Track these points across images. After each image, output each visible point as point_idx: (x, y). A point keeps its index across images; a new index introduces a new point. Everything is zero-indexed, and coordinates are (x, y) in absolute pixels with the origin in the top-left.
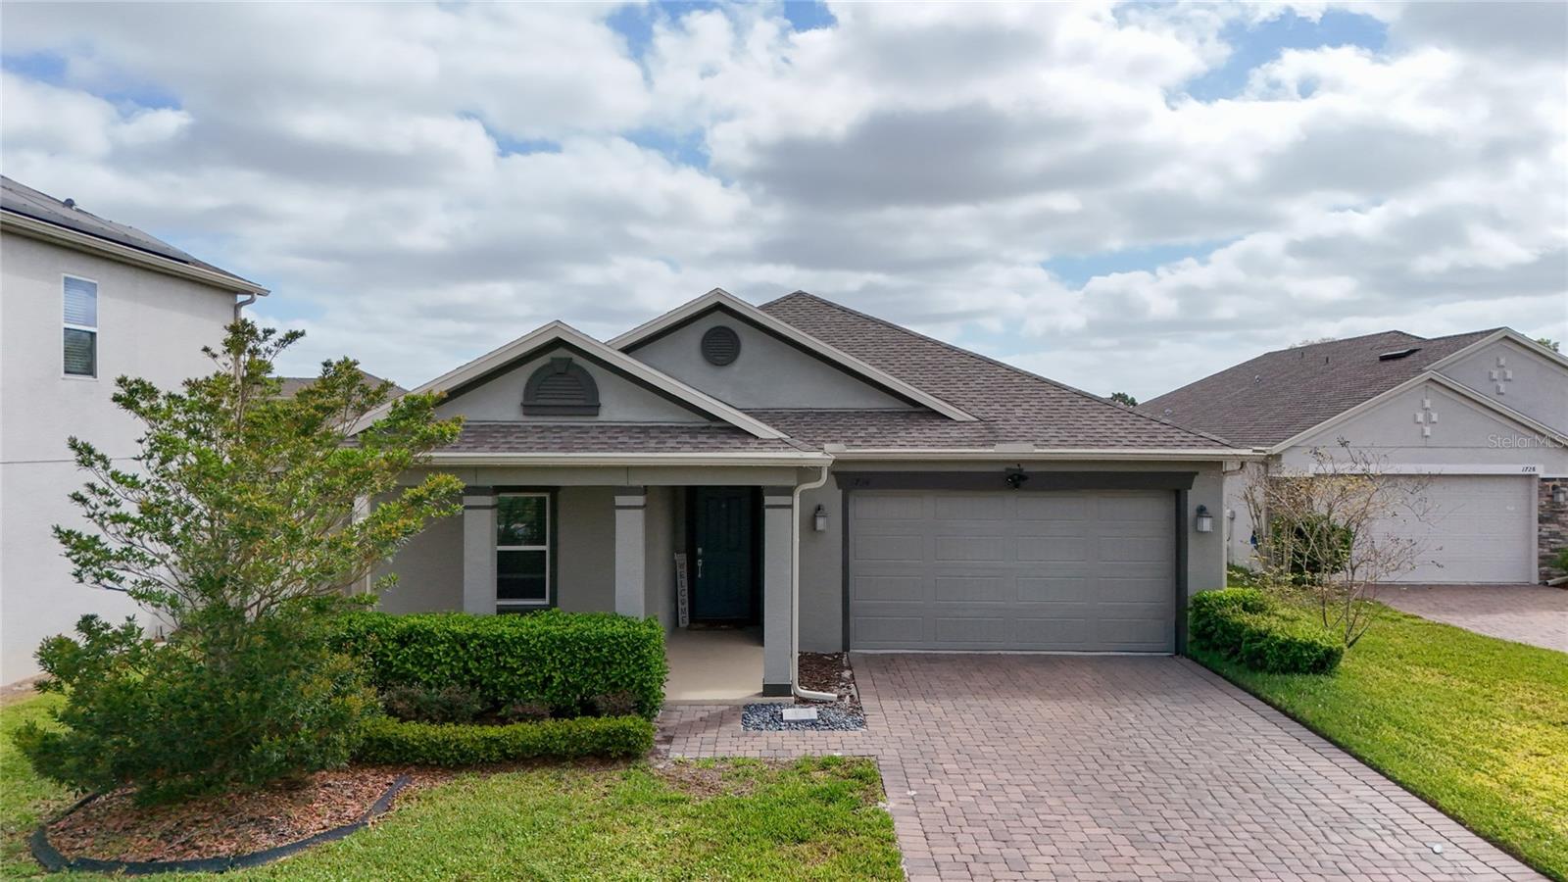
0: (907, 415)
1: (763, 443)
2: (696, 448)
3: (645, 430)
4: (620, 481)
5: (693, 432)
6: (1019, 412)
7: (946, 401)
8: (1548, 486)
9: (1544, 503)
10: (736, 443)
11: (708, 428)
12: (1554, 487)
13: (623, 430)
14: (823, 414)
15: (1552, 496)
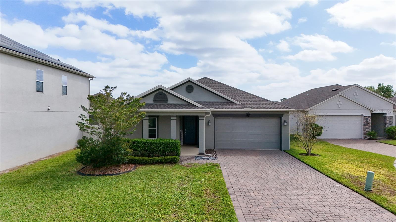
0: (227, 103)
1: (199, 108)
2: (186, 108)
3: (176, 105)
4: (172, 115)
5: (185, 105)
6: (249, 102)
7: (235, 100)
8: (366, 118)
9: (365, 122)
10: (194, 107)
11: (188, 105)
12: (367, 118)
13: (172, 105)
14: (210, 102)
15: (366, 120)
